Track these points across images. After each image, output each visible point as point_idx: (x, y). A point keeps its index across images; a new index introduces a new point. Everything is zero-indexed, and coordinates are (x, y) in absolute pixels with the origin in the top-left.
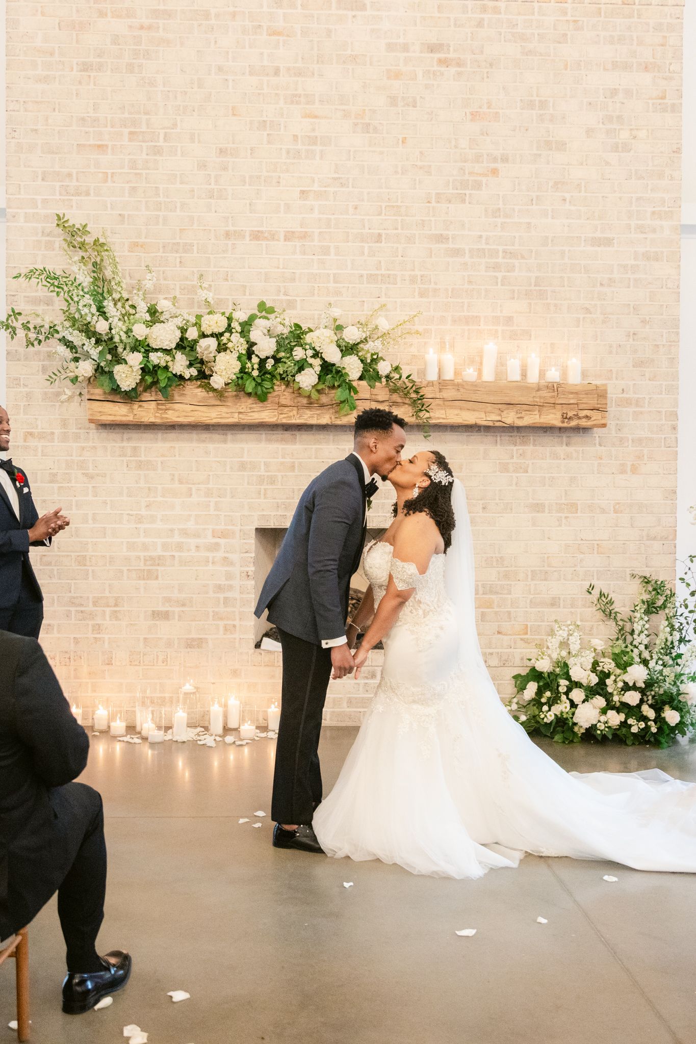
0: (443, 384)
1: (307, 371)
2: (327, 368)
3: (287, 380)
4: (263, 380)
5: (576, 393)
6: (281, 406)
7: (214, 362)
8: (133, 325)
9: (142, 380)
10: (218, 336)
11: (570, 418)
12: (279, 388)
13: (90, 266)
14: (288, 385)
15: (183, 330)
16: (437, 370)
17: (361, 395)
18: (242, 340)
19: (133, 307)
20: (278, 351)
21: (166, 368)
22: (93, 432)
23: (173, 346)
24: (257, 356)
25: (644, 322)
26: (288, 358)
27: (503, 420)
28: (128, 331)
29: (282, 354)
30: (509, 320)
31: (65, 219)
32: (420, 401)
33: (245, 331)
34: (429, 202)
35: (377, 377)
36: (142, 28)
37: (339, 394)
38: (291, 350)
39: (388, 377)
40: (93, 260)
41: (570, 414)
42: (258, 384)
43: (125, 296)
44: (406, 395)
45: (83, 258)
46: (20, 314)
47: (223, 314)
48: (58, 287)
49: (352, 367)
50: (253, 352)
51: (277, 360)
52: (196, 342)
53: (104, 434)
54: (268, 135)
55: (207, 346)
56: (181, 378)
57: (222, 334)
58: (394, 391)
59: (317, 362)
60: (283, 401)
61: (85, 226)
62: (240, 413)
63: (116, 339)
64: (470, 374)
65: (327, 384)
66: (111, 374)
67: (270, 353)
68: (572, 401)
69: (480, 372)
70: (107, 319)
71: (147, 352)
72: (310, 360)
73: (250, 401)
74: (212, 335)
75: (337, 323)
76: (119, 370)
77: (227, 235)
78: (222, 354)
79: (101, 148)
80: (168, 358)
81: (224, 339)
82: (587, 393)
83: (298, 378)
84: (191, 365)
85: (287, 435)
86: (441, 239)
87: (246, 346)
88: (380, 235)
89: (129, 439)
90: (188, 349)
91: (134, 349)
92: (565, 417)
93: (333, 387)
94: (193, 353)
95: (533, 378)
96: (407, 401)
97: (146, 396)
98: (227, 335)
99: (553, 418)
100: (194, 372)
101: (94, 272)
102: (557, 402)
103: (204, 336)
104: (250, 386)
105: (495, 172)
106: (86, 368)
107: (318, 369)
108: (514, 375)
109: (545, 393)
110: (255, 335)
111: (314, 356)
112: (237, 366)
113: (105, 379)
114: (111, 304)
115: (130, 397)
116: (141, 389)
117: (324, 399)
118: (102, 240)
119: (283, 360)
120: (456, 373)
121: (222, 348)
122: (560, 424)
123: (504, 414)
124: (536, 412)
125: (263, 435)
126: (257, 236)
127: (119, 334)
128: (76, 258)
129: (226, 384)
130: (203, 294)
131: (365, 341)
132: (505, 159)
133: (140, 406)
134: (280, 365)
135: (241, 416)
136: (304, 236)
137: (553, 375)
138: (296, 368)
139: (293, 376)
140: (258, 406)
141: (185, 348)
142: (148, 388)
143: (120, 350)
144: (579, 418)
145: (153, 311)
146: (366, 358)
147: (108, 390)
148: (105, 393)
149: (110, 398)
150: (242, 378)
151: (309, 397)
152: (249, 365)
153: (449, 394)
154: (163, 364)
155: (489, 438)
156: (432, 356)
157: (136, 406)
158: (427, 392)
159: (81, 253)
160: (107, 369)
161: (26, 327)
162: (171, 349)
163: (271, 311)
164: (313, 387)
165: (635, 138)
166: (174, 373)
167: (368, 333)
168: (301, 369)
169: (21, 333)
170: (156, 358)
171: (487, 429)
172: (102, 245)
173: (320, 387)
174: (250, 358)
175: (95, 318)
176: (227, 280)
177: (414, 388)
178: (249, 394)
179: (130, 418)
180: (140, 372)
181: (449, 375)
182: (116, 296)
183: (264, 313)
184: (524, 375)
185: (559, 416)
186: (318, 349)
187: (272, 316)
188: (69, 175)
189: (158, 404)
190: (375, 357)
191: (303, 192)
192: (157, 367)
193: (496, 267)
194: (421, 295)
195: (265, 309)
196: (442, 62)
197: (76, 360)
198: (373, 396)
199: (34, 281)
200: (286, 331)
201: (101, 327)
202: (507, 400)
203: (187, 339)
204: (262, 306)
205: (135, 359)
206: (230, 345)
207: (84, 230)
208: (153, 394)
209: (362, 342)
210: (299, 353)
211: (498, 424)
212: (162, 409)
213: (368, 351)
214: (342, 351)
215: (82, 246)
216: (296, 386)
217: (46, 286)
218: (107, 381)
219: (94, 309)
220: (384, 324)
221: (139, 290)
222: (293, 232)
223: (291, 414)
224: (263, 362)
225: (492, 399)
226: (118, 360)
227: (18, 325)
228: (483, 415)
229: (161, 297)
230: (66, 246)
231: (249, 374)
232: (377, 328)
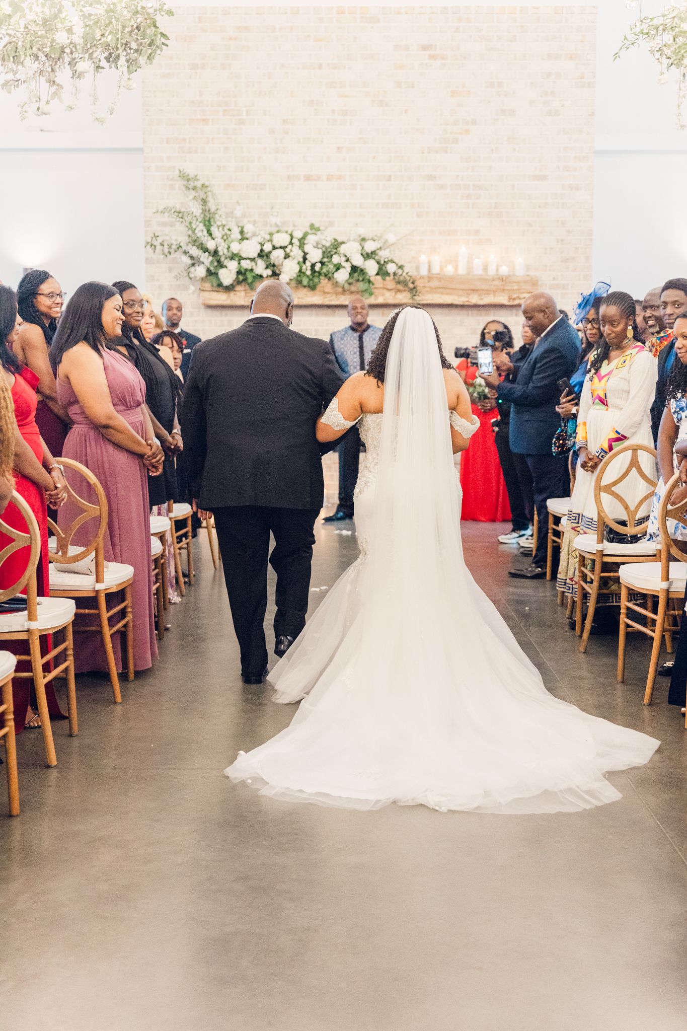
0: (430, 278)
1: (341, 270)
2: (354, 269)
3: (329, 276)
4: (313, 277)
5: (518, 283)
6: (325, 293)
7: (282, 265)
8: (231, 243)
9: (237, 278)
10: (284, 248)
11: (514, 299)
12: (324, 281)
13: (200, 200)
14: (329, 279)
15: (262, 245)
16: (427, 266)
17: (377, 285)
18: (300, 252)
19: (229, 230)
20: (322, 258)
21: (252, 270)
22: (203, 310)
23: (256, 255)
24: (310, 261)
25: (568, 231)
26: (329, 262)
27: (470, 300)
28: (229, 248)
29: (325, 260)
30: (477, 232)
31: (185, 171)
32: (415, 289)
33: (301, 246)
34: (423, 153)
35: (388, 274)
36: (231, 39)
37: (362, 286)
38: (332, 256)
39: (395, 274)
40: (201, 197)
41: (514, 296)
42: (310, 280)
43: (224, 223)
44: (406, 285)
45: (195, 196)
46: (158, 236)
47: (287, 232)
48: (182, 218)
49: (371, 267)
50: (307, 259)
51: (323, 263)
52: (270, 252)
53: (209, 311)
54: (316, 110)
55: (277, 255)
56: (261, 276)
57: (286, 247)
58: (399, 282)
59: (348, 266)
60: (327, 290)
61: (196, 176)
62: (299, 298)
63: (221, 253)
64: (449, 270)
65: (354, 278)
66: (216, 274)
67: (319, 260)
68: (515, 288)
69: (456, 268)
70: (213, 239)
71: (239, 260)
72: (344, 264)
73: (305, 290)
74: (281, 247)
75: (361, 237)
76: (222, 273)
77: (289, 177)
78: (287, 260)
79: (205, 121)
80: (253, 263)
81: (288, 250)
82: (526, 282)
83: (336, 275)
84: (267, 268)
85: (329, 311)
86: (431, 178)
87: (302, 254)
88: (390, 176)
89: (226, 315)
90: (265, 257)
91: (232, 258)
92: (510, 299)
93: (358, 281)
94: (268, 260)
95: (492, 272)
96: (406, 289)
97: (238, 288)
98: (290, 247)
99: (503, 299)
100: (269, 272)
101: (202, 205)
102: (506, 288)
103: (275, 248)
104: (305, 281)
105: (467, 131)
106: (201, 271)
107: (349, 269)
108: (478, 271)
109: (497, 283)
110: (307, 248)
111: (347, 260)
112: (297, 268)
113: (213, 278)
114: (216, 229)
115: (229, 289)
116: (235, 283)
117: (353, 288)
118: (207, 183)
119: (326, 263)
120: (441, 269)
121: (287, 256)
122: (506, 302)
123: (471, 297)
124: (492, 295)
125: (314, 311)
126: (308, 178)
127: (222, 250)
128: (191, 197)
129: (291, 280)
130: (274, 220)
131: (380, 248)
132: (474, 123)
133: (235, 294)
134: (324, 267)
135: (300, 300)
136: (340, 178)
137: (504, 270)
138: (335, 269)
139: (333, 273)
140: (310, 293)
141: (263, 256)
142: (239, 283)
143: (222, 259)
144: (520, 299)
145: (242, 232)
146: (380, 260)
147: (215, 285)
148: (212, 286)
149: (215, 289)
150: (300, 276)
151: (343, 288)
152: (304, 267)
153: (435, 283)
154: (250, 268)
155: (464, 312)
156: (423, 258)
157: (232, 294)
158: (419, 283)
159: (193, 194)
160: (213, 271)
161: (162, 245)
162: (254, 258)
163: (318, 229)
164: (347, 281)
165: (563, 106)
166: (257, 273)
167: (381, 245)
168: (338, 269)
169: (159, 247)
170: (246, 264)
171: (462, 306)
172: (207, 187)
173: (350, 281)
174: (304, 262)
175: (206, 238)
176: (288, 208)
177: (411, 281)
178: (305, 287)
179: (228, 302)
180: (236, 273)
181: (436, 270)
182: (219, 223)
183: (313, 231)
184: (485, 269)
185: (506, 297)
186: (348, 256)
187: (319, 233)
188: (184, 140)
189: (246, 293)
190: (386, 260)
191: (338, 148)
192: (246, 270)
193: (468, 196)
194: (418, 215)
195: (314, 228)
196: (433, 57)
197: (193, 265)
198: (385, 286)
199: (166, 214)
200: (328, 244)
201: (211, 245)
202: (472, 287)
203: (264, 251)
204: (312, 226)
205: (233, 266)
206: (291, 254)
207: (196, 179)
208: (243, 286)
209: (378, 249)
210: (336, 259)
211: (466, 303)
212: (248, 296)
213: (381, 257)
214: (364, 257)
215: (194, 188)
216: (335, 281)
217: (174, 218)
218: (215, 279)
219: (205, 232)
220: (391, 238)
221: (232, 218)
222: (332, 175)
223: (332, 298)
224: (313, 266)
225: (463, 287)
226: (221, 265)
227: (157, 243)
228: (456, 297)
229: (245, 220)
230: (184, 188)
231: (304, 273)
232: (387, 240)
